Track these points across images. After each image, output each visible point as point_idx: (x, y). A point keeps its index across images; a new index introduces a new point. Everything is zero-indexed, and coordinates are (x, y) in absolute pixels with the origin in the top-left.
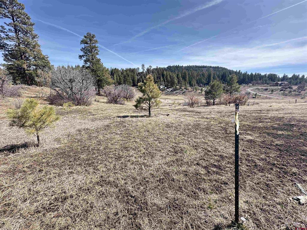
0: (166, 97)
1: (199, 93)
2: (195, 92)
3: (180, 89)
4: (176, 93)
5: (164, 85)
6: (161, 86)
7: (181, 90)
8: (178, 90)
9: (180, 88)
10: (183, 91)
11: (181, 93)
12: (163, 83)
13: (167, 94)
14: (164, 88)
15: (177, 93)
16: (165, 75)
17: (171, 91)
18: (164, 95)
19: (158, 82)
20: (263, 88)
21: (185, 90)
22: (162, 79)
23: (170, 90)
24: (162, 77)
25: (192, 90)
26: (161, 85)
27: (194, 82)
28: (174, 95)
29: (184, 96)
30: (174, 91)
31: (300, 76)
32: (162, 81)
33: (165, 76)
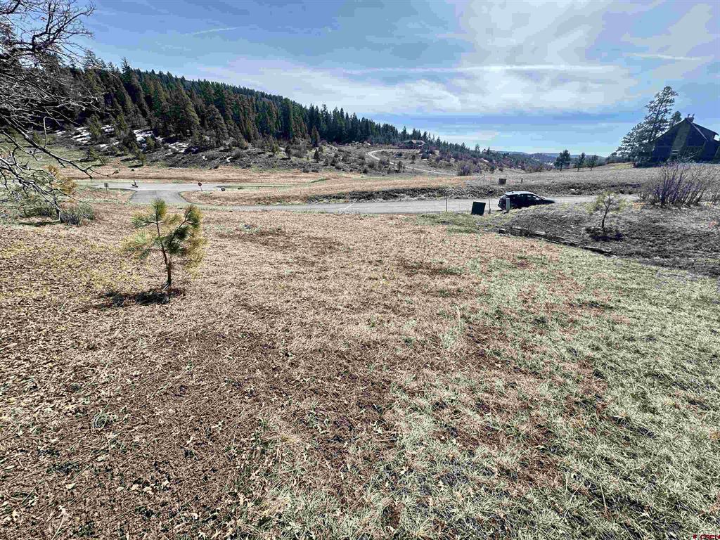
0: (177, 172)
1: (284, 159)
2: (270, 156)
3: (218, 147)
4: (211, 159)
5: (148, 128)
6: (135, 131)
7: (222, 148)
8: (212, 148)
9: (219, 144)
10: (234, 154)
11: (228, 160)
12: (142, 120)
13: (173, 162)
14: (152, 137)
15: (213, 158)
16: (139, 89)
17: (188, 151)
18: (162, 165)
19: (117, 112)
20: (394, 151)
21: (236, 150)
22: (129, 103)
23: (181, 148)
24: (128, 97)
25: (258, 150)
26: (134, 127)
27: (252, 128)
28: (203, 165)
29: (240, 169)
30: (197, 152)
31: (422, 134)
32: (136, 112)
33: (142, 96)
